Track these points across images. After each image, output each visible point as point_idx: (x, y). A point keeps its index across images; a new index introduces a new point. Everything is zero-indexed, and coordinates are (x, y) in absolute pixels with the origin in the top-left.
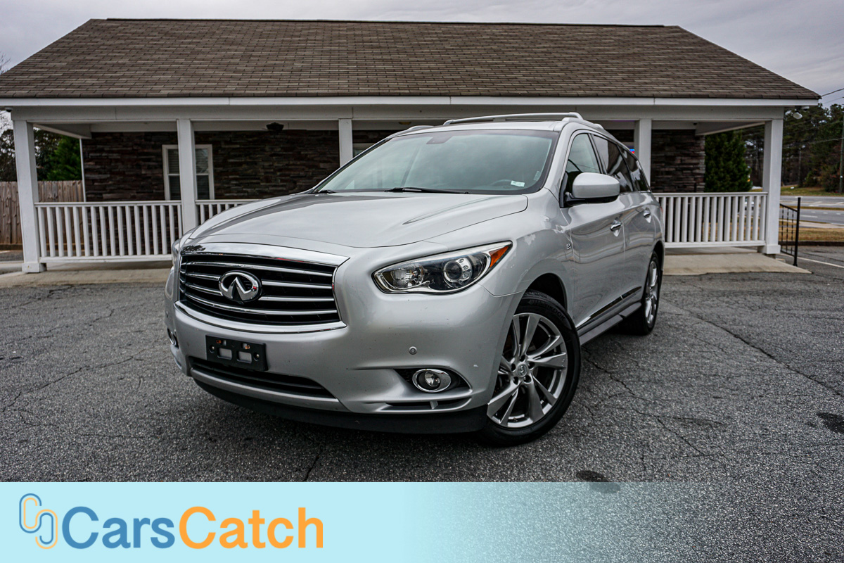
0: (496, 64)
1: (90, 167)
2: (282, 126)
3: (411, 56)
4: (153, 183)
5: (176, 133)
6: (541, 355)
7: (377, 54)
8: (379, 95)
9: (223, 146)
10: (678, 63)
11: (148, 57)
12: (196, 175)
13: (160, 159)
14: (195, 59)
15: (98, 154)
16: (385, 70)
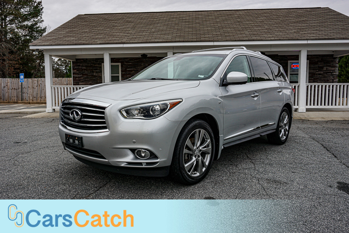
0: (237, 27)
1: (75, 72)
2: (147, 55)
3: (201, 25)
4: (98, 78)
5: (104, 58)
6: (203, 147)
7: (187, 25)
8: (183, 42)
9: (125, 64)
10: (323, 24)
11: (96, 29)
12: (111, 75)
13: (101, 69)
14: (114, 29)
15: (78, 67)
16: (189, 31)
